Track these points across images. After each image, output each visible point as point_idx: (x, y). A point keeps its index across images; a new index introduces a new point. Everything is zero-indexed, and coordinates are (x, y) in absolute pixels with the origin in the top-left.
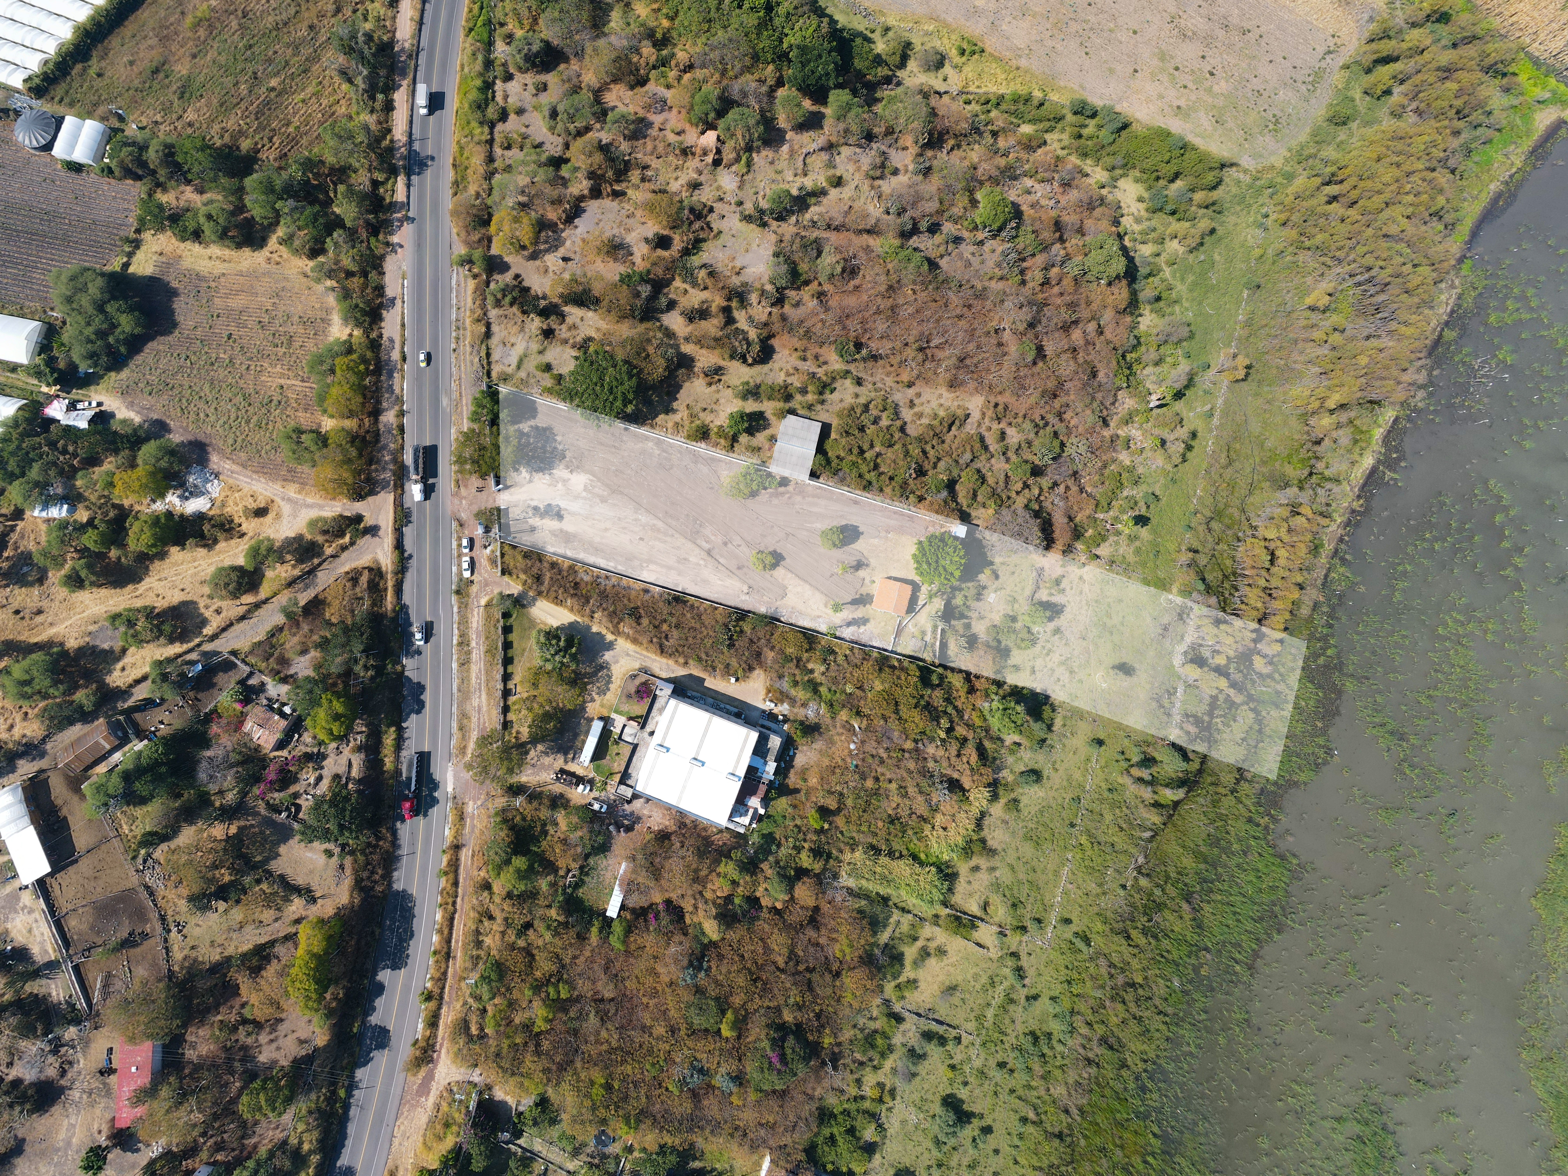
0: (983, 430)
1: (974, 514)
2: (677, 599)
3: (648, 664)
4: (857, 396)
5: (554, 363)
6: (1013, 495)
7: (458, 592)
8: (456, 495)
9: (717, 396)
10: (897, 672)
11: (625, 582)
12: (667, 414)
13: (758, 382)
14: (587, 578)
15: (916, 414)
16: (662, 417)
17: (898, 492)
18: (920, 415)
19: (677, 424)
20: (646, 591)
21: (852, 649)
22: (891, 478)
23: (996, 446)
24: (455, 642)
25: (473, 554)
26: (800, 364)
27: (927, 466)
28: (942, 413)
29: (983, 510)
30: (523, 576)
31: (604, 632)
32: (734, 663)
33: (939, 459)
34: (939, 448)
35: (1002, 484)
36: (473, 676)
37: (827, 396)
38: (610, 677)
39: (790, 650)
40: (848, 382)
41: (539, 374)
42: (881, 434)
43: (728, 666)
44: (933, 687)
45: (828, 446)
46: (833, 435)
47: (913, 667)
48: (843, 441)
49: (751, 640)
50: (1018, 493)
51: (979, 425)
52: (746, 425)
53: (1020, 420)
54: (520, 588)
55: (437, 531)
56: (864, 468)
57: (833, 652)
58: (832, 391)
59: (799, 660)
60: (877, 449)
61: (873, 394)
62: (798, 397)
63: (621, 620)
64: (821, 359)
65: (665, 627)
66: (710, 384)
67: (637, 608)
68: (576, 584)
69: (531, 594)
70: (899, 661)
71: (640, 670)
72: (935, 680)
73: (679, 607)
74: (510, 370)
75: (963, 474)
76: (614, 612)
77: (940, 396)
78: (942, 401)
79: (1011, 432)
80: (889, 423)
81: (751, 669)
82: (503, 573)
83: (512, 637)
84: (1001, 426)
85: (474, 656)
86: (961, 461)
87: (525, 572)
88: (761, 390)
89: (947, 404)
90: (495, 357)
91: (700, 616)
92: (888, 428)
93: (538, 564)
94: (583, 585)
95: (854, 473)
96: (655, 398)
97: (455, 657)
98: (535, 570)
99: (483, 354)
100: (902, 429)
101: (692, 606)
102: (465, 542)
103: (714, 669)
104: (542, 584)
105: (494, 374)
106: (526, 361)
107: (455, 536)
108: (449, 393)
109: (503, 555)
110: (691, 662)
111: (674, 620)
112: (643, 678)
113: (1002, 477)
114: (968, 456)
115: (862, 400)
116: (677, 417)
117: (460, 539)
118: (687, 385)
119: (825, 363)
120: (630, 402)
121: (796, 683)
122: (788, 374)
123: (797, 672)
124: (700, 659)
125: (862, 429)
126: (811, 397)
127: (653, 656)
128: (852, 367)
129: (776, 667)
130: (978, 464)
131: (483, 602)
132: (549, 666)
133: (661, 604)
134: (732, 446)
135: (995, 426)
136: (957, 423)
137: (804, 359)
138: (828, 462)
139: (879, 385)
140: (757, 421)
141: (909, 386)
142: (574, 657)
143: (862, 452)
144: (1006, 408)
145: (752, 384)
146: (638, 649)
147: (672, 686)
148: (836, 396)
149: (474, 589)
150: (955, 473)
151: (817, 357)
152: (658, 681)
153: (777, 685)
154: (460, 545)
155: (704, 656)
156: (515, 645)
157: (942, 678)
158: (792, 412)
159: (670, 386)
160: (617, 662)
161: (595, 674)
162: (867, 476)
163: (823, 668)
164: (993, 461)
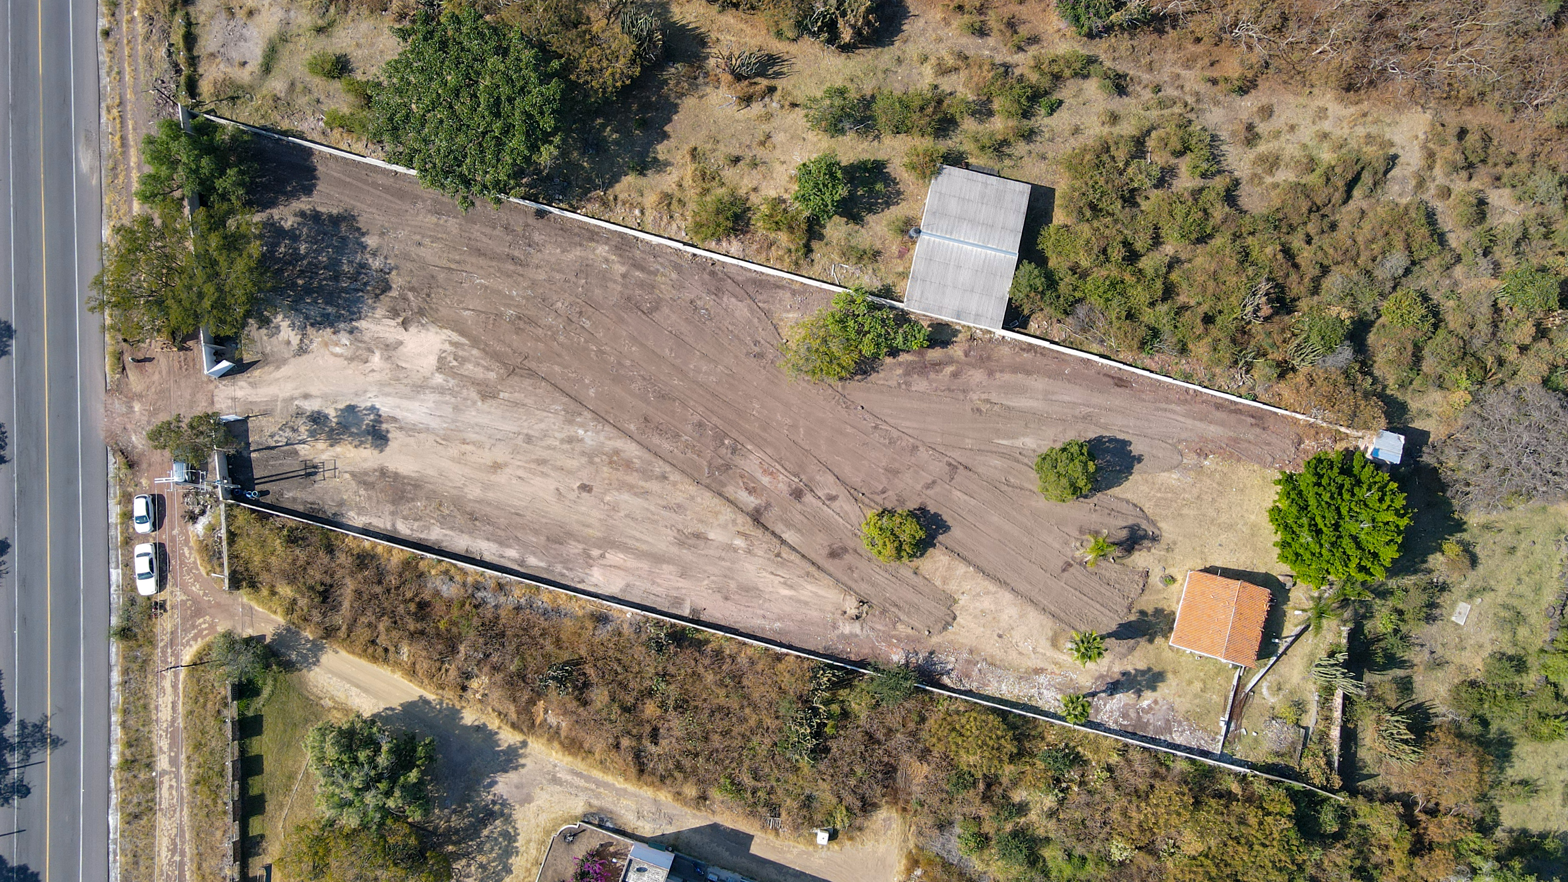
0: (1430, 195)
1: (1414, 405)
2: (678, 637)
3: (606, 801)
4: (1114, 118)
5: (356, 55)
6: (1511, 354)
7: (125, 633)
8: (118, 389)
9: (766, 127)
10: (1236, 807)
11: (546, 596)
12: (642, 173)
13: (868, 91)
14: (449, 591)
15: (1262, 159)
16: (629, 180)
17: (1226, 352)
18: (1272, 163)
19: (667, 199)
20: (601, 619)
21: (1124, 751)
22: (1208, 320)
23: (1465, 235)
24: (115, 759)
25: (163, 536)
26: (971, 45)
27: (1295, 287)
28: (1327, 156)
29: (1436, 395)
30: (286, 591)
31: (493, 723)
32: (825, 793)
33: (1325, 270)
34: (1326, 241)
35: (1483, 327)
36: (163, 844)
37: (1042, 120)
38: (511, 837)
39: (969, 759)
40: (1092, 87)
41: (318, 83)
42: (1180, 210)
43: (808, 802)
44: (1327, 840)
45: (1047, 241)
46: (1059, 217)
47: (1279, 794)
48: (1086, 230)
49: (871, 738)
50: (1523, 349)
51: (1421, 184)
52: (842, 191)
53: (1523, 168)
54: (280, 619)
55: (71, 481)
56: (1139, 295)
57: (1077, 760)
58: (1053, 109)
59: (991, 782)
60: (1169, 249)
61: (1154, 114)
62: (969, 124)
63: (538, 694)
64: (1024, 31)
65: (650, 709)
66: (747, 100)
67: (578, 663)
68: (423, 606)
69: (308, 634)
70: (1243, 779)
71: (586, 819)
72: (1329, 823)
73: (686, 657)
74: (244, 76)
75: (1385, 305)
76: (521, 675)
77: (1322, 113)
78: (1326, 126)
79: (1500, 198)
80: (1199, 182)
81: (867, 807)
82: (236, 582)
83: (261, 745)
84: (1475, 184)
85: (165, 794)
86: (1380, 274)
87: (291, 580)
88: (878, 108)
89: (1341, 132)
90: (208, 43)
91: (737, 678)
92: (1197, 193)
93: (324, 558)
94: (439, 608)
95: (1116, 309)
96: (610, 134)
97: (115, 798)
98: (315, 575)
99: (177, 37)
100: (1230, 197)
101: (718, 654)
102: (140, 507)
103: (774, 810)
104: (336, 608)
105: (205, 87)
106: (285, 52)
107: (115, 492)
108: (95, 140)
109: (232, 537)
110: (715, 794)
111: (673, 691)
112: (594, 839)
113: (1485, 309)
114: (1397, 260)
115: (1128, 128)
116: (667, 181)
117: (127, 499)
118: (689, 103)
119: (1034, 40)
120: (546, 138)
121: (983, 841)
122: (943, 70)
123: (985, 811)
124: (738, 788)
125: (1130, 198)
126: (999, 125)
127: (619, 783)
128: (1100, 48)
129: (934, 800)
130: (1423, 280)
131: (187, 656)
132: (350, 820)
133: (639, 652)
134: (809, 250)
135: (1460, 185)
136: (1367, 178)
137: (982, 32)
138: (1051, 281)
139: (1170, 92)
140: (869, 183)
141: (1243, 91)
142: (415, 794)
143: (1132, 256)
144: (1487, 139)
145: (853, 95)
146: (580, 765)
147: (668, 858)
148: (1061, 120)
149: (165, 624)
150: (1366, 306)
151: (1012, 25)
152: (633, 848)
153: (935, 846)
154: (128, 516)
155: (747, 780)
156: (269, 765)
157: (1344, 815)
158: (956, 160)
159: (646, 106)
160: (528, 799)
161: (473, 831)
162: (1148, 316)
163: (1050, 801)
164: (1458, 271)
